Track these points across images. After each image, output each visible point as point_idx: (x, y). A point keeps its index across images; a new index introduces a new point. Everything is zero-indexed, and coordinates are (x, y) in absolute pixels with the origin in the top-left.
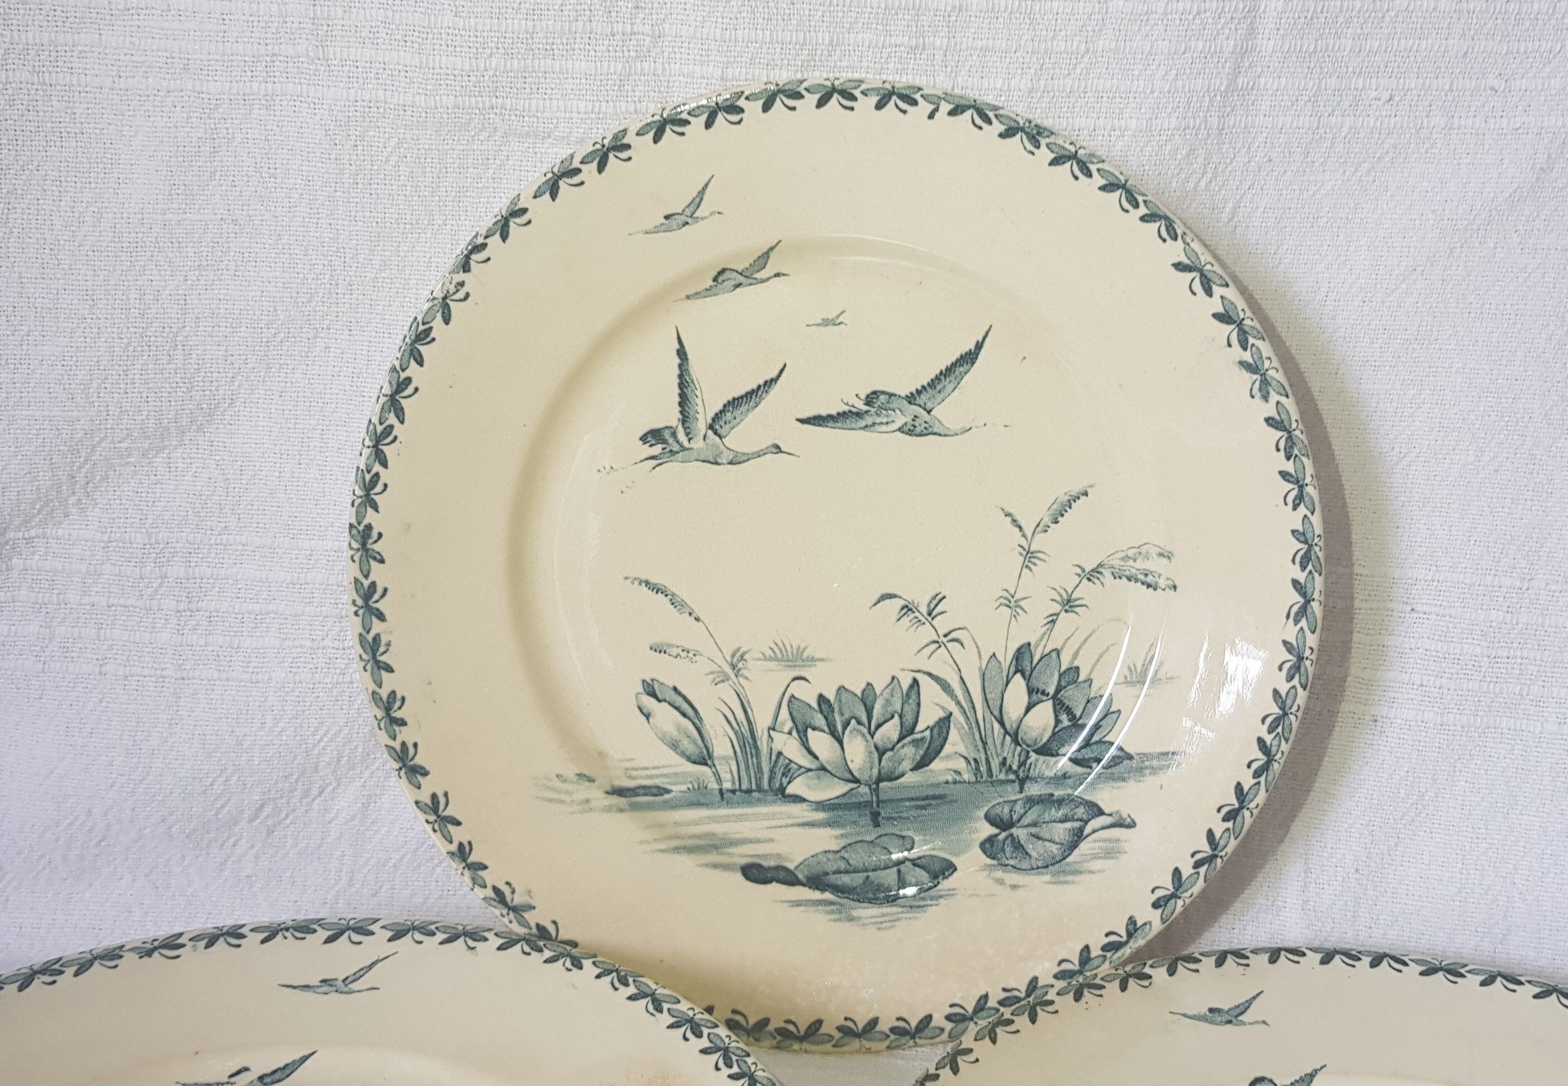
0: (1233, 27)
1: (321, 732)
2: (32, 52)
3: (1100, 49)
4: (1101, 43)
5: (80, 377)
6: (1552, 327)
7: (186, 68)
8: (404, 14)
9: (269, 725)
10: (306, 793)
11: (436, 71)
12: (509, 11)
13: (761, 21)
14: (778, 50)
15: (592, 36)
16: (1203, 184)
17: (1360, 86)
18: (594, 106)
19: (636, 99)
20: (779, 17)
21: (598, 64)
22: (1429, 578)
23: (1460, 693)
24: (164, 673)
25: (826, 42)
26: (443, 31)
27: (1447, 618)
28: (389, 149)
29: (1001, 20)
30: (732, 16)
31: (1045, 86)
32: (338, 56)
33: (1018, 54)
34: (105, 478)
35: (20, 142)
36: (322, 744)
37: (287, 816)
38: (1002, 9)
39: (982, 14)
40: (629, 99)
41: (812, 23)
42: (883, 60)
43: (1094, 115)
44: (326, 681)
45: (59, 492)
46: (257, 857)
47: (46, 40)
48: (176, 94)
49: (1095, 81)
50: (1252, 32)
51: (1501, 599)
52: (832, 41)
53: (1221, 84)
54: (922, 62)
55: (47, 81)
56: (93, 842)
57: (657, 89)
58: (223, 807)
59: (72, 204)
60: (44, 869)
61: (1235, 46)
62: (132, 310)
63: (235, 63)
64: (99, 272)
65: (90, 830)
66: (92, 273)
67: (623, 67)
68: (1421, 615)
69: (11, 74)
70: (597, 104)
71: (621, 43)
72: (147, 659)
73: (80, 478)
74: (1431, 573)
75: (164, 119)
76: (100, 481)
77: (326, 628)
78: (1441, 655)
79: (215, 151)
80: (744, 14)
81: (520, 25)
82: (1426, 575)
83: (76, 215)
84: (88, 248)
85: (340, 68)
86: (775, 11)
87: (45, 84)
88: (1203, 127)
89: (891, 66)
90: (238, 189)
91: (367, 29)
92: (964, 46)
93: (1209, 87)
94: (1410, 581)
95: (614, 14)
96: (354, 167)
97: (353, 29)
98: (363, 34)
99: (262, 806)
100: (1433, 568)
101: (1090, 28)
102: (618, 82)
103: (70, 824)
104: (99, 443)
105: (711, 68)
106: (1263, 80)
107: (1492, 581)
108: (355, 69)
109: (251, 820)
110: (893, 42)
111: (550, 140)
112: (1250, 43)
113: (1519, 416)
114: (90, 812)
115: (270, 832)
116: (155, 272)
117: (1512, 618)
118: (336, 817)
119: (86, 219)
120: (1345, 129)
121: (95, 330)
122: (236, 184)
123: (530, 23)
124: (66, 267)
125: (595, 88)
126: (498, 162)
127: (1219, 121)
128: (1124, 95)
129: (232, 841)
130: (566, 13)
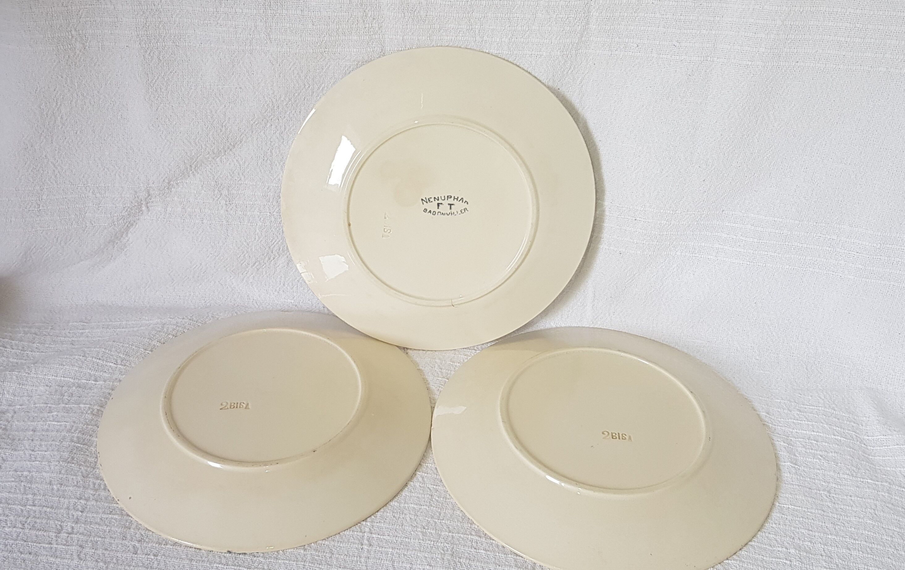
0: (580, 22)
1: (274, 241)
2: (173, 36)
3: (533, 29)
4: (534, 27)
5: (193, 137)
6: (690, 130)
7: (224, 42)
8: (296, 25)
9: (257, 239)
10: (269, 259)
11: (306, 42)
12: (331, 23)
13: (415, 23)
14: (421, 31)
15: (358, 28)
16: (570, 72)
17: (627, 42)
18: (359, 50)
19: (373, 47)
20: (422, 21)
21: (360, 37)
22: (642, 210)
23: (649, 245)
24: (222, 223)
25: (438, 27)
26: (308, 30)
27: (647, 223)
28: (290, 66)
29: (498, 20)
30: (406, 21)
31: (514, 41)
32: (274, 38)
33: (505, 31)
34: (201, 165)
35: (170, 64)
36: (274, 245)
37: (263, 266)
38: (499, 17)
39: (492, 18)
40: (371, 47)
41: (433, 22)
42: (458, 33)
43: (531, 50)
44: (275, 225)
45: (187, 170)
46: (254, 277)
47: (177, 33)
48: (220, 49)
49: (532, 39)
50: (588, 23)
51: (665, 217)
52: (440, 27)
53: (576, 40)
54: (471, 33)
55: (178, 45)
56: (202, 272)
57: (380, 43)
58: (243, 263)
59: (187, 83)
60: (186, 280)
61: (581, 28)
62: (208, 116)
63: (240, 40)
64: (197, 105)
65: (201, 269)
66: (195, 105)
67: (369, 38)
68: (638, 221)
69: (166, 43)
70: (360, 49)
71: (368, 30)
72: (217, 219)
73: (193, 166)
74: (642, 208)
75: (217, 57)
76: (199, 166)
77: (274, 209)
78: (644, 234)
79: (233, 66)
80: (410, 21)
81: (334, 27)
82: (641, 209)
83: (189, 86)
84: (193, 97)
85: (274, 42)
86: (420, 19)
87: (177, 46)
88: (569, 54)
89: (460, 35)
90: (241, 78)
91: (283, 29)
92: (486, 28)
93: (572, 41)
94: (635, 210)
95: (365, 21)
96: (279, 72)
97: (279, 29)
98: (282, 31)
99: (255, 263)
100: (643, 207)
101: (530, 23)
102: (367, 42)
103: (195, 268)
104: (199, 156)
105: (398, 36)
106: (591, 38)
107: (663, 212)
108: (279, 42)
109: (252, 267)
110: (461, 27)
111: (344, 60)
112: (587, 26)
113: (676, 158)
114: (201, 264)
115: (258, 270)
116: (215, 104)
117: (669, 223)
118: (278, 266)
119: (192, 87)
120: (621, 55)
121: (197, 123)
122: (241, 76)
123: (338, 26)
124: (187, 103)
125: (359, 44)
126: (327, 67)
127: (576, 52)
128: (541, 44)
129: (246, 272)
130: (349, 22)
